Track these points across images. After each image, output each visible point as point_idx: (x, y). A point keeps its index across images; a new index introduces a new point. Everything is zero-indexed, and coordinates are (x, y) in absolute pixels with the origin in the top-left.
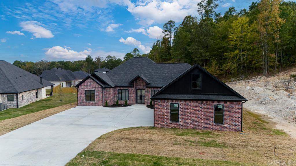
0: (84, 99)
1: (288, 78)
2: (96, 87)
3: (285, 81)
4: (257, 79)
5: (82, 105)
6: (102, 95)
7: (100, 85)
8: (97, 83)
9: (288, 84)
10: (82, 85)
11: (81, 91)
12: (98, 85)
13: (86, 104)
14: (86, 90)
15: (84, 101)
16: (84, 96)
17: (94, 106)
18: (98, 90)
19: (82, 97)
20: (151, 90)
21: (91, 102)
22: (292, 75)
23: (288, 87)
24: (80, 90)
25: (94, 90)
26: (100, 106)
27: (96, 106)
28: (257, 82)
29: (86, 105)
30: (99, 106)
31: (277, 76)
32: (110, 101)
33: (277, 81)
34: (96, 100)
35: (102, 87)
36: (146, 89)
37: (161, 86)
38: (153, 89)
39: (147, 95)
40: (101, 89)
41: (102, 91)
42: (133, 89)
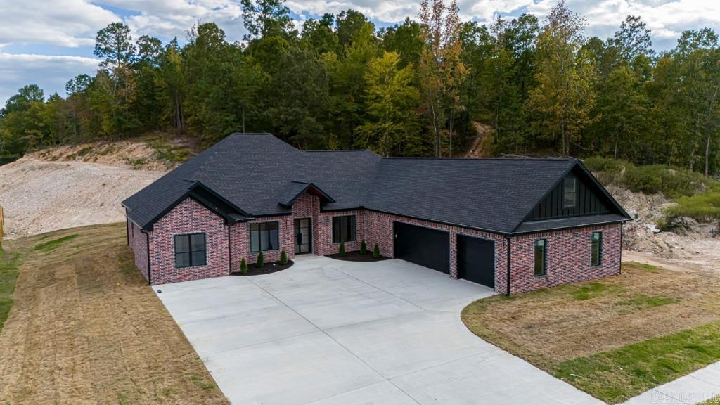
0: (172, 261)
2: (210, 222)
5: (165, 282)
6: (226, 244)
7: (221, 216)
10: (163, 220)
11: (159, 240)
12: (214, 215)
13: (178, 277)
14: (175, 236)
15: (173, 267)
16: (170, 254)
17: (204, 277)
18: (214, 230)
19: (165, 255)
20: (333, 218)
21: (196, 269)
24: (157, 236)
25: (204, 233)
26: (222, 275)
27: (211, 279)
29: (180, 280)
30: (218, 276)
32: (243, 254)
34: (209, 262)
36: (322, 216)
37: (356, 206)
38: (336, 215)
39: (324, 231)
40: (224, 228)
41: (227, 233)
42: (290, 220)
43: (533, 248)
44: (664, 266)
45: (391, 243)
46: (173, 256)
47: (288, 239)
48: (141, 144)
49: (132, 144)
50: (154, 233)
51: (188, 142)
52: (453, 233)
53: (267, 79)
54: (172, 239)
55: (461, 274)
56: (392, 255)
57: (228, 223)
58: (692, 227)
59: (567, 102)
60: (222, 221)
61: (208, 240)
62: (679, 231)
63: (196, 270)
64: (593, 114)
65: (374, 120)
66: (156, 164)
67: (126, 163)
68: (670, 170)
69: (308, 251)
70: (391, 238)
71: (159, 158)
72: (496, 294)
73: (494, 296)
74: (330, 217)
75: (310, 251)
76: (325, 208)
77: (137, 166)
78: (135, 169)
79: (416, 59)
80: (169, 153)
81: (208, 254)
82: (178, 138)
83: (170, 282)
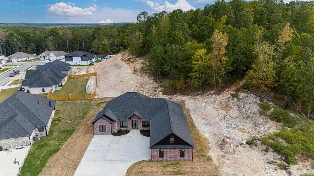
0: (99, 130)
1: (229, 95)
2: (107, 123)
3: (227, 98)
4: (210, 97)
5: (97, 134)
6: (110, 128)
7: (109, 122)
8: (107, 121)
9: (228, 100)
10: (97, 122)
11: (96, 126)
14: (99, 125)
15: (99, 131)
16: (98, 129)
17: (105, 134)
18: (108, 125)
21: (104, 132)
22: (231, 94)
23: (228, 103)
25: (105, 125)
27: (107, 135)
28: (210, 99)
29: (100, 134)
30: (109, 134)
31: (222, 94)
32: (116, 130)
33: (222, 98)
34: (107, 131)
35: (110, 123)
36: (139, 121)
38: (143, 121)
39: (140, 125)
40: (110, 125)
42: (130, 121)
46: (99, 129)
47: (130, 125)
50: (95, 124)
58: (259, 145)
61: (106, 127)
67: (133, 70)
68: (292, 114)
71: (141, 70)
74: (142, 121)
75: (138, 128)
78: (134, 74)
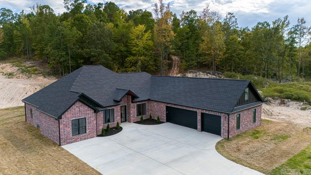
0: (71, 133)
2: (88, 112)
5: (67, 143)
6: (95, 122)
10: (66, 113)
11: (65, 123)
12: (89, 109)
13: (73, 140)
14: (72, 120)
15: (71, 136)
16: (70, 129)
17: (85, 139)
18: (90, 116)
19: (67, 130)
20: (137, 105)
24: (64, 121)
25: (85, 118)
26: (93, 137)
27: (88, 140)
29: (74, 142)
30: (91, 138)
34: (87, 131)
36: (132, 105)
37: (146, 99)
38: (138, 103)
39: (133, 111)
40: (94, 115)
41: (95, 117)
42: (119, 107)
43: (236, 118)
44: (272, 120)
45: (165, 115)
46: (71, 131)
47: (118, 116)
48: (8, 64)
49: (2, 64)
50: (62, 120)
51: (34, 63)
52: (199, 112)
53: (80, 34)
54: (71, 122)
55: (203, 129)
56: (165, 121)
57: (96, 111)
58: (271, 101)
59: (215, 49)
60: (93, 111)
61: (87, 121)
62: (267, 103)
63: (81, 136)
64: (225, 54)
65: (134, 55)
66: (21, 75)
67: (3, 75)
68: (255, 77)
69: (125, 120)
70: (165, 113)
71: (22, 72)
72: (223, 138)
73: (222, 139)
74: (135, 105)
75: (126, 121)
76: (134, 101)
77: (10, 77)
78: (9, 78)
79: (152, 28)
80: (27, 70)
81: (87, 128)
82: (28, 61)
83: (69, 143)
